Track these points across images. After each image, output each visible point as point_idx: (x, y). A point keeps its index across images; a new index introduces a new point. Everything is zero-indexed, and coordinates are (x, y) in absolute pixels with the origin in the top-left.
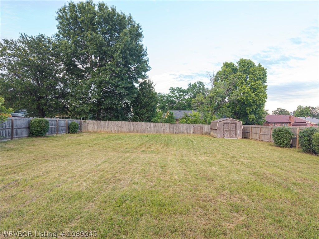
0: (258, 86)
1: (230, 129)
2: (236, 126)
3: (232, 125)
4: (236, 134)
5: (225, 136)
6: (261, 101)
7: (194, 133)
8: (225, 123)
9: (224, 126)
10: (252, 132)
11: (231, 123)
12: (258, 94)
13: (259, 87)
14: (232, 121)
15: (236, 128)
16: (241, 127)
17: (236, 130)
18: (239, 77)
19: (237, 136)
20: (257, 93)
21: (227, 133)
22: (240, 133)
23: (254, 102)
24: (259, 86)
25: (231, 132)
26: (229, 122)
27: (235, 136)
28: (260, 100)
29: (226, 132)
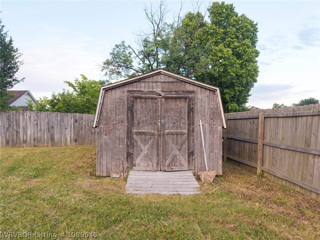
0: (245, 49)
1: (163, 125)
2: (191, 110)
3: (173, 104)
4: (191, 154)
5: (137, 161)
6: (250, 77)
7: (76, 141)
8: (135, 98)
9: (131, 110)
10: (267, 141)
11: (166, 98)
12: (245, 65)
13: (246, 52)
14: (173, 87)
15: (191, 123)
16: (215, 114)
17: (191, 132)
18: (212, 31)
19: (197, 161)
20: (243, 63)
21: (145, 149)
22: (212, 145)
23: (238, 79)
24: (247, 49)
25: (165, 143)
26: (159, 90)
27: (186, 164)
28: (248, 75)
29: (145, 142)
